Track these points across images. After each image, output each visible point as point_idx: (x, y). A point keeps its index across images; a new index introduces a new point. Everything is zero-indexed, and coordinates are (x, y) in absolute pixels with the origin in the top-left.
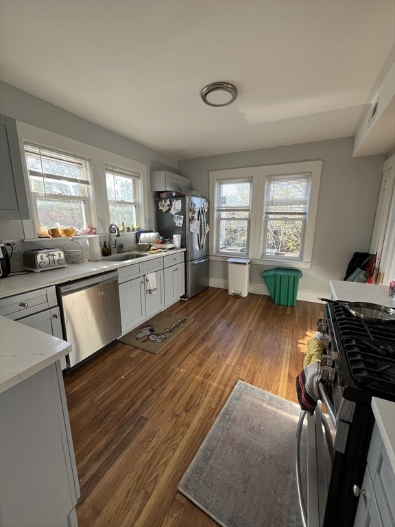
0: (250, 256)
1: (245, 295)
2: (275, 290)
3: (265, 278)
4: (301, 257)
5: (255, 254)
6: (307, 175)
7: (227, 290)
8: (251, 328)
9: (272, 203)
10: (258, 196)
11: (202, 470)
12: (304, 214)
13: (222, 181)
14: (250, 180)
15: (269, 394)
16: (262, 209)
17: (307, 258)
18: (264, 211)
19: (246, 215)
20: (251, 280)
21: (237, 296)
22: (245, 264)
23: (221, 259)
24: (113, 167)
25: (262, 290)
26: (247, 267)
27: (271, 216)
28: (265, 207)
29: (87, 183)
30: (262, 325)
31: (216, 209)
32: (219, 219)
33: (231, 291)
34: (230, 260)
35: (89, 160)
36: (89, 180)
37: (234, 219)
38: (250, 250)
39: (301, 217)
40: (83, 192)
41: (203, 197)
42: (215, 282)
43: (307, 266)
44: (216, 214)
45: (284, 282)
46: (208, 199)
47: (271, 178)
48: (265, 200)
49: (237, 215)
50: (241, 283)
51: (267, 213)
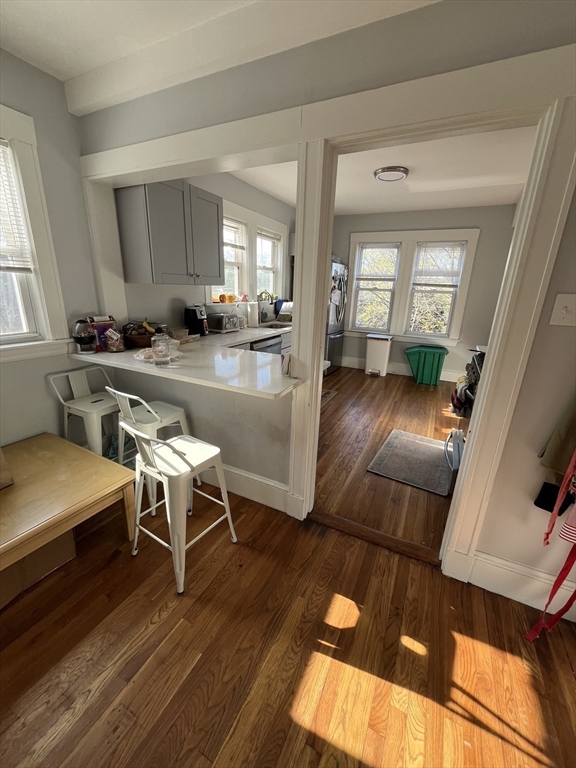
0: (391, 332)
1: (383, 374)
2: (418, 368)
3: (408, 355)
4: (448, 335)
5: (398, 329)
6: (463, 244)
7: (364, 371)
8: (396, 400)
9: (421, 273)
10: (406, 264)
11: (380, 465)
12: (456, 286)
13: (363, 245)
14: (398, 246)
15: (419, 437)
16: (409, 279)
17: (455, 335)
18: (412, 282)
19: (390, 285)
20: (391, 359)
21: (375, 376)
22: (387, 340)
23: (357, 335)
24: (262, 230)
25: (403, 369)
26: (389, 343)
27: (419, 288)
28: (412, 278)
29: (242, 248)
30: (406, 398)
31: (355, 277)
32: (358, 289)
33: (369, 370)
34: (369, 336)
35: (246, 225)
36: (245, 246)
37: (376, 289)
38: (392, 325)
39: (452, 289)
40: (236, 257)
41: (342, 263)
42: (349, 361)
43: (454, 344)
44: (355, 282)
45: (429, 359)
46: (347, 264)
47: (421, 244)
48: (414, 269)
49: (379, 285)
50: (380, 361)
51: (414, 284)
